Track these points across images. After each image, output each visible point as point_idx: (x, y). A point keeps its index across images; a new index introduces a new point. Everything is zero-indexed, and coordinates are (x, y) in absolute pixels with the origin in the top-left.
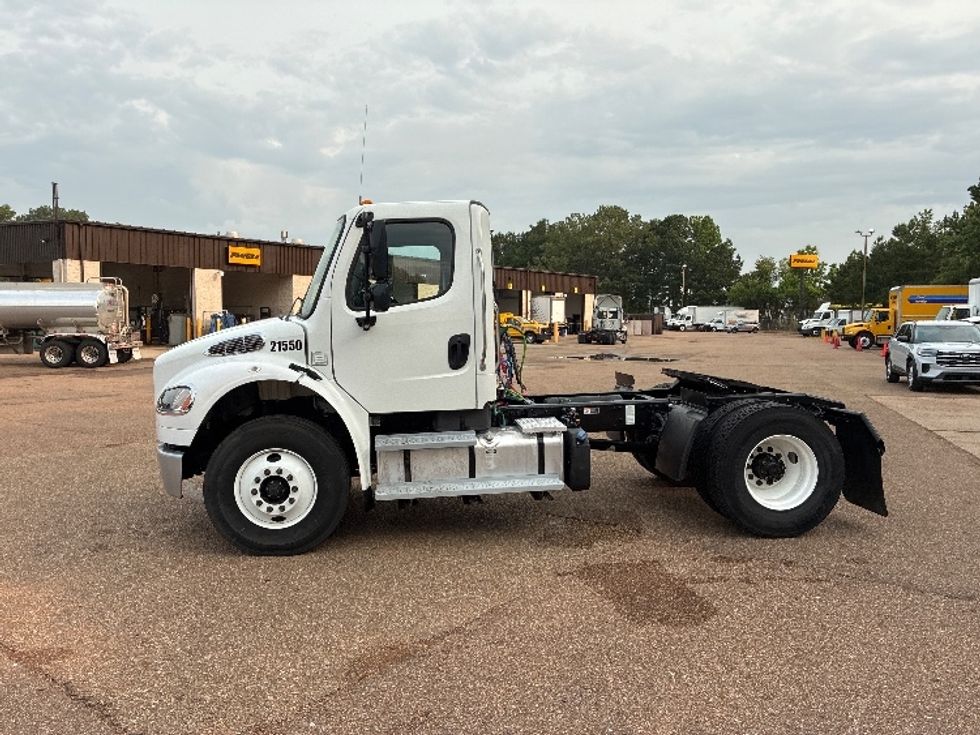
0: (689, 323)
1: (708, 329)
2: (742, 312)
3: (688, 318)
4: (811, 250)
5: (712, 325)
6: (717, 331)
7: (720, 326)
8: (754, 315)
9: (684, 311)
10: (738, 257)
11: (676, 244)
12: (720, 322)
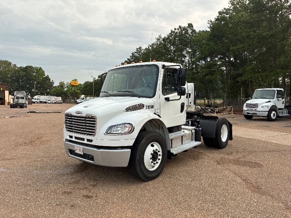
0: (38, 101)
1: (46, 103)
2: (56, 98)
3: (38, 99)
4: (75, 80)
5: (47, 101)
6: (49, 103)
7: (49, 102)
8: (60, 99)
9: (36, 97)
10: (52, 80)
11: (30, 75)
12: (49, 100)
